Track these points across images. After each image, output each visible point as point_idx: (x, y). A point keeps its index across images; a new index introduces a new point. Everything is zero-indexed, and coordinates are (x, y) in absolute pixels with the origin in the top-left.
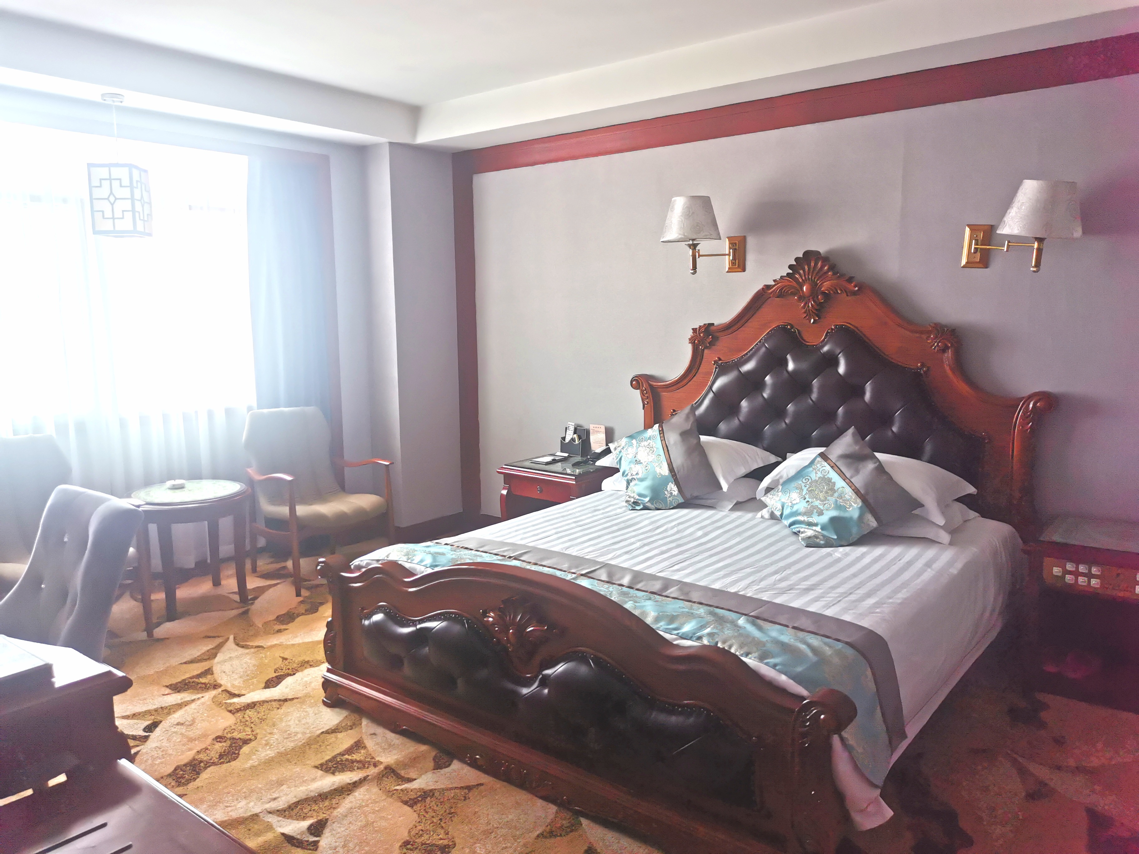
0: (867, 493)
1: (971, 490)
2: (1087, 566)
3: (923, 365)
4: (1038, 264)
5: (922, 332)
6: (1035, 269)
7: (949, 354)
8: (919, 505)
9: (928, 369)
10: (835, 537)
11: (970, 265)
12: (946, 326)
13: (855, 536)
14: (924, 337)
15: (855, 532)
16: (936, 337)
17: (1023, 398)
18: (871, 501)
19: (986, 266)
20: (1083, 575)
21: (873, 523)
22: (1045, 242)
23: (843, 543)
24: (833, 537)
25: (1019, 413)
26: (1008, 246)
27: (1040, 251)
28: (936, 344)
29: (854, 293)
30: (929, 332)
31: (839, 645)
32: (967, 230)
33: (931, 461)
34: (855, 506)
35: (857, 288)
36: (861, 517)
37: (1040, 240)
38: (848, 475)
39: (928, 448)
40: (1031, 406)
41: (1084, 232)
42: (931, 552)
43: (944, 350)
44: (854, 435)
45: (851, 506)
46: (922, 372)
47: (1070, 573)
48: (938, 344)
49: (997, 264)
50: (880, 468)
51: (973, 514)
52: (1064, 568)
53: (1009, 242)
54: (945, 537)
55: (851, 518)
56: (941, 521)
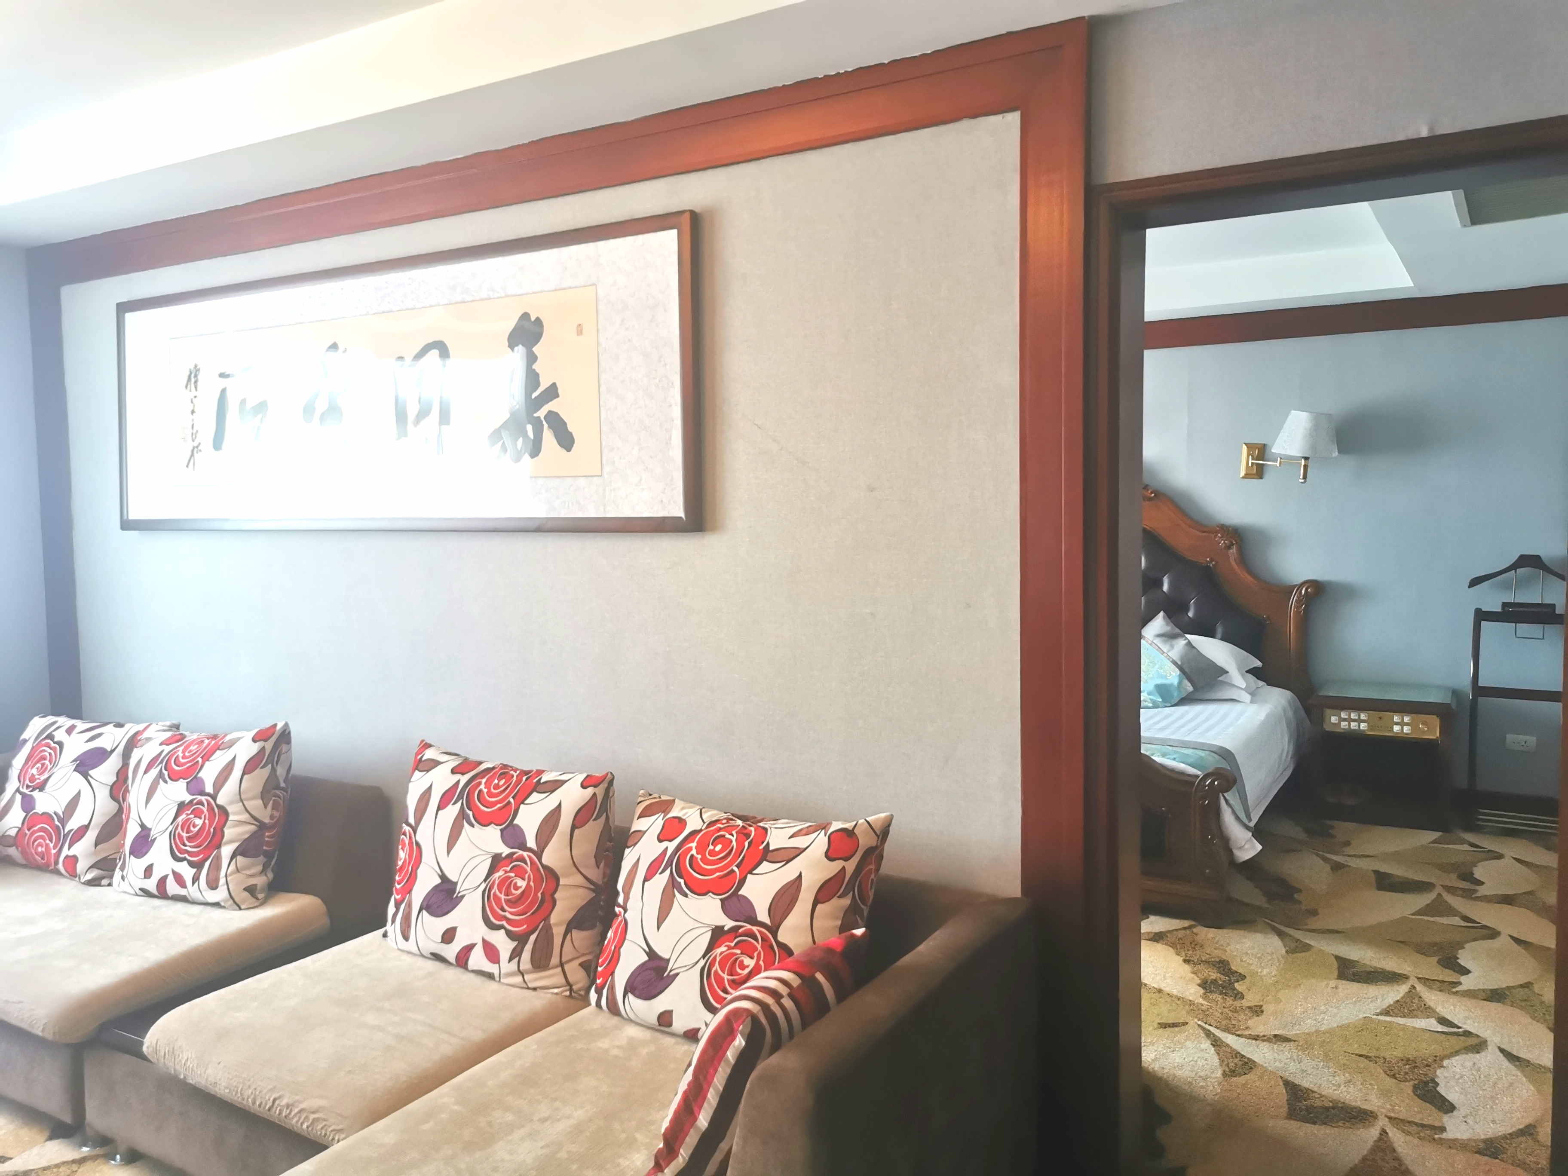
0: (1182, 663)
1: (1258, 664)
2: (1357, 713)
3: (1212, 560)
4: (1305, 477)
5: (1209, 532)
6: (1303, 481)
7: (1234, 550)
8: (1224, 672)
9: (1217, 563)
10: (1161, 700)
11: (1247, 476)
12: (1230, 527)
13: (1176, 700)
14: (1212, 536)
15: (1176, 696)
16: (1222, 536)
17: (1297, 585)
18: (1187, 670)
19: (1261, 478)
20: (1354, 721)
21: (1190, 688)
22: (1310, 460)
23: (1167, 705)
24: (1158, 700)
25: (1294, 598)
26: (1280, 462)
27: (1306, 467)
28: (1222, 542)
29: (1150, 499)
30: (1217, 532)
31: (1208, 752)
32: (1245, 447)
33: (1222, 639)
34: (1174, 674)
35: (1153, 495)
36: (1180, 683)
37: (1306, 459)
38: (1165, 650)
39: (1219, 631)
40: (1303, 592)
41: (1339, 452)
42: (1238, 707)
43: (1229, 547)
44: (1164, 618)
45: (1171, 674)
46: (1211, 565)
47: (1345, 720)
48: (1224, 542)
49: (1269, 476)
50: (1189, 644)
51: (1261, 683)
52: (1340, 717)
53: (1281, 458)
54: (1247, 697)
55: (1171, 685)
56: (1243, 685)
